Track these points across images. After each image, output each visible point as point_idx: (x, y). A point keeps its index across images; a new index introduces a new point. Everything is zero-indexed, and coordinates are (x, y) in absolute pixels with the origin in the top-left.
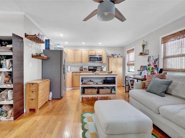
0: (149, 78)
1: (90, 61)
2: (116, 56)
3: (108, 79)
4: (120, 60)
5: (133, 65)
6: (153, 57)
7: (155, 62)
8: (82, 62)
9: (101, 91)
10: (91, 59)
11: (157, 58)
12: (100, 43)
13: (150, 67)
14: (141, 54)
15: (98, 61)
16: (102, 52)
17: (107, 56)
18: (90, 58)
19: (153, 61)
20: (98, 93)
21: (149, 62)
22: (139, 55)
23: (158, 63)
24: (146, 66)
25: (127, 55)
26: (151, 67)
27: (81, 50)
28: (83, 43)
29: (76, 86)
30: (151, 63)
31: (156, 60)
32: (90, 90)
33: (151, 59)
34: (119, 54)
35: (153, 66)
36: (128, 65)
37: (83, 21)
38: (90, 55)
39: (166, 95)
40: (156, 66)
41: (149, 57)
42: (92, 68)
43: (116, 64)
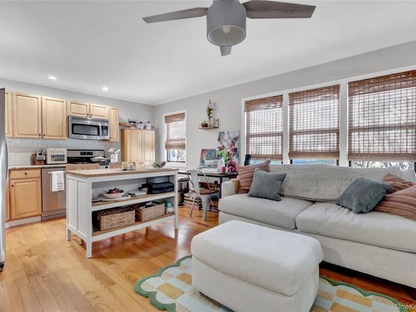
0: (245, 172)
1: (73, 133)
2: (142, 126)
3: (157, 181)
4: (150, 136)
5: (183, 147)
6: (228, 133)
7: (233, 142)
8: (42, 135)
9: (146, 212)
10: (75, 127)
11: (237, 135)
12: (105, 89)
13: (222, 151)
14: (205, 126)
15: (99, 135)
16: (109, 114)
17: (120, 124)
18: (73, 125)
19: (230, 141)
20: (138, 219)
21: (221, 143)
22: (201, 127)
23: (239, 144)
24: (214, 150)
25: (166, 125)
26: (225, 152)
27: (39, 97)
28: (52, 78)
29: (27, 215)
30: (225, 144)
31: (236, 139)
32: (116, 218)
33: (226, 137)
34: (149, 122)
35: (229, 150)
36: (168, 147)
37: (143, 19)
38: (74, 118)
39: (282, 198)
40: (235, 150)
41: (220, 133)
42: (78, 155)
43: (143, 145)
